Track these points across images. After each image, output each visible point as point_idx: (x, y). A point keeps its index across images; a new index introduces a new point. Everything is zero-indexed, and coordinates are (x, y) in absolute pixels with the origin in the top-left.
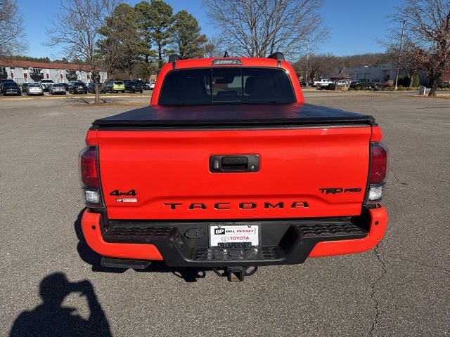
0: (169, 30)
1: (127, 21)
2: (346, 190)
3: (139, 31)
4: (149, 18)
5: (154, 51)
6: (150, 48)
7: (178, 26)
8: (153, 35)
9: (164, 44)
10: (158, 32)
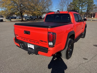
0: (85, 4)
1: (75, 3)
2: (44, 42)
3: (77, 5)
4: (80, 1)
5: (80, 9)
6: (79, 8)
7: (87, 2)
8: (81, 5)
9: (83, 7)
10: (82, 5)
